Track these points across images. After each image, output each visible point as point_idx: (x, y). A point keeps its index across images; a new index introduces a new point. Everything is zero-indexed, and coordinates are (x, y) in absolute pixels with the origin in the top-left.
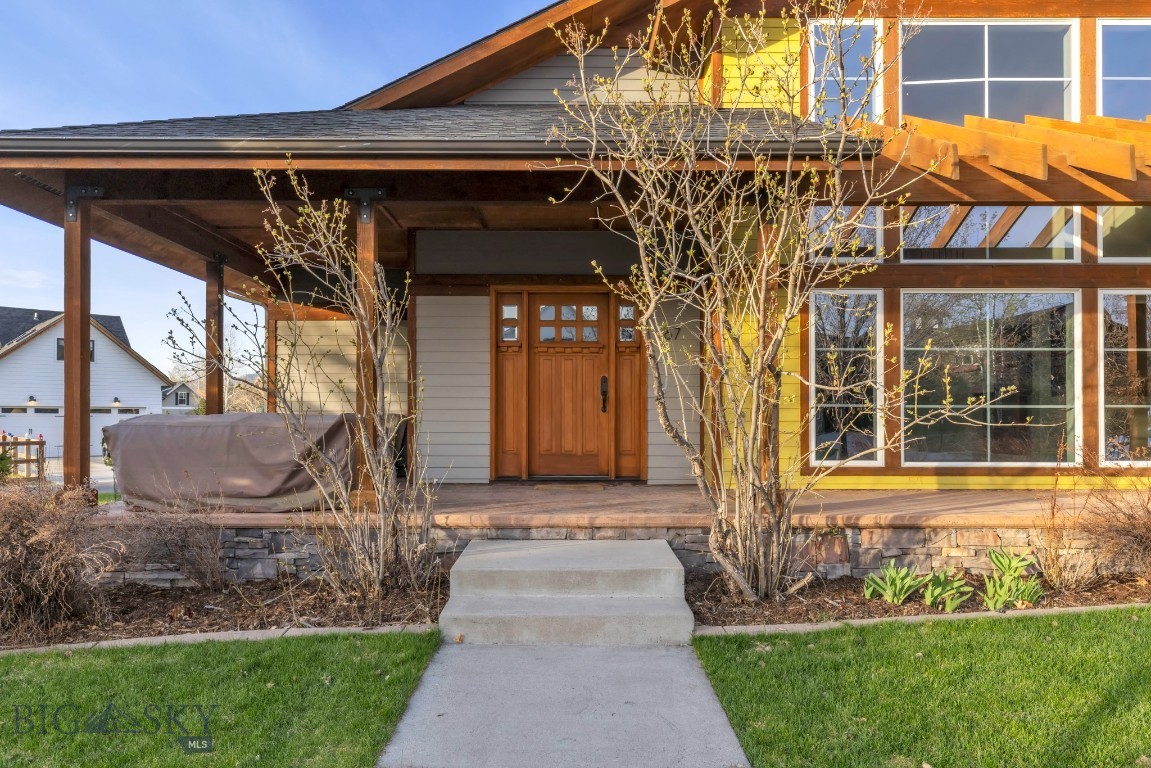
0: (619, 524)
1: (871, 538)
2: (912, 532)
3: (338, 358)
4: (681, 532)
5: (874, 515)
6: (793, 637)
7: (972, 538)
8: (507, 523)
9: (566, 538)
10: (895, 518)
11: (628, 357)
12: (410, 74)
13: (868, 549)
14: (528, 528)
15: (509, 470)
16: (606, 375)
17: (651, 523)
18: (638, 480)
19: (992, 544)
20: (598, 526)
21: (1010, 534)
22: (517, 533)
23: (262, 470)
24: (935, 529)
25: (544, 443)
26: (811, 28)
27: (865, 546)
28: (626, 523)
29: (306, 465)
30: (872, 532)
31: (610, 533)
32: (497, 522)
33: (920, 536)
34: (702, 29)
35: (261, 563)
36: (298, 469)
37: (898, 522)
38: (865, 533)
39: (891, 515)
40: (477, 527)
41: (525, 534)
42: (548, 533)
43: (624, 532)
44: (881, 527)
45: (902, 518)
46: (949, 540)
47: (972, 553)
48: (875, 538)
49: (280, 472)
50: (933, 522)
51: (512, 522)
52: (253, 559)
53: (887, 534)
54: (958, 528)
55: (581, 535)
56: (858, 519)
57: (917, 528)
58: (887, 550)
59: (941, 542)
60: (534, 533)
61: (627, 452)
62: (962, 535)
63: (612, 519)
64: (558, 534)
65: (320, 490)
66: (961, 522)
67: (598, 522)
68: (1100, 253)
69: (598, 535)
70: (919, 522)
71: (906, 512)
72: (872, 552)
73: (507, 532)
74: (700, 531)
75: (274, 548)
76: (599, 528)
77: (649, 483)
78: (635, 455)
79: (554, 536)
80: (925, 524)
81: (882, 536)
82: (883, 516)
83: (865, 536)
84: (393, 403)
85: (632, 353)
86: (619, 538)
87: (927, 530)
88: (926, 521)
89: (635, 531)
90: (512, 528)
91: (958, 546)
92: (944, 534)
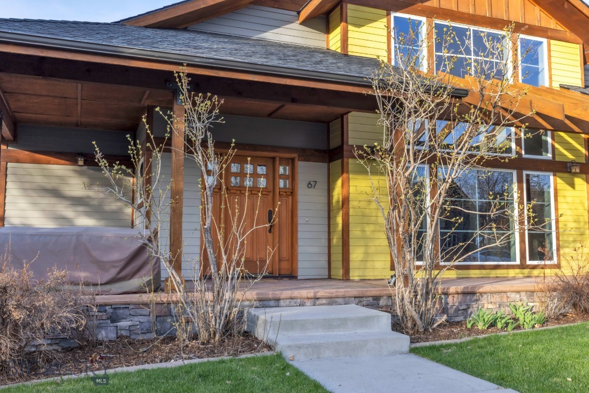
0: (330, 295)
1: (453, 300)
2: (471, 295)
4: (361, 299)
5: (455, 287)
6: (456, 345)
7: (497, 298)
8: (267, 296)
9: (300, 305)
10: (464, 288)
11: (285, 198)
12: (165, 7)
13: (452, 306)
14: (278, 300)
16: (272, 209)
17: (347, 294)
18: (292, 276)
19: (506, 301)
20: (318, 297)
21: (513, 295)
22: (272, 303)
23: (102, 266)
24: (481, 294)
26: (392, 17)
27: (451, 304)
28: (334, 295)
30: (453, 297)
31: (324, 301)
32: (261, 296)
33: (475, 298)
35: (105, 330)
37: (466, 290)
38: (450, 297)
39: (462, 287)
40: (248, 300)
41: (276, 304)
42: (290, 302)
43: (332, 301)
44: (458, 294)
45: (467, 288)
46: (488, 300)
47: (498, 306)
48: (455, 299)
49: (115, 267)
50: (481, 290)
51: (270, 296)
52: (99, 327)
53: (460, 297)
54: (492, 293)
55: (308, 303)
56: (448, 289)
57: (473, 293)
58: (461, 306)
59: (484, 300)
60: (282, 303)
61: (284, 259)
62: (493, 297)
63: (326, 293)
64: (295, 303)
66: (493, 290)
67: (319, 295)
68: (523, 152)
69: (317, 303)
70: (475, 290)
71: (469, 284)
72: (454, 307)
73: (266, 303)
74: (371, 299)
75: (114, 319)
76: (318, 299)
77: (299, 278)
78: (288, 260)
79: (293, 304)
80: (478, 291)
81: (458, 299)
82: (459, 287)
83: (450, 299)
85: (287, 196)
86: (329, 304)
87: (478, 295)
88: (478, 289)
89: (337, 300)
90: (270, 300)
91: (491, 303)
92: (485, 296)
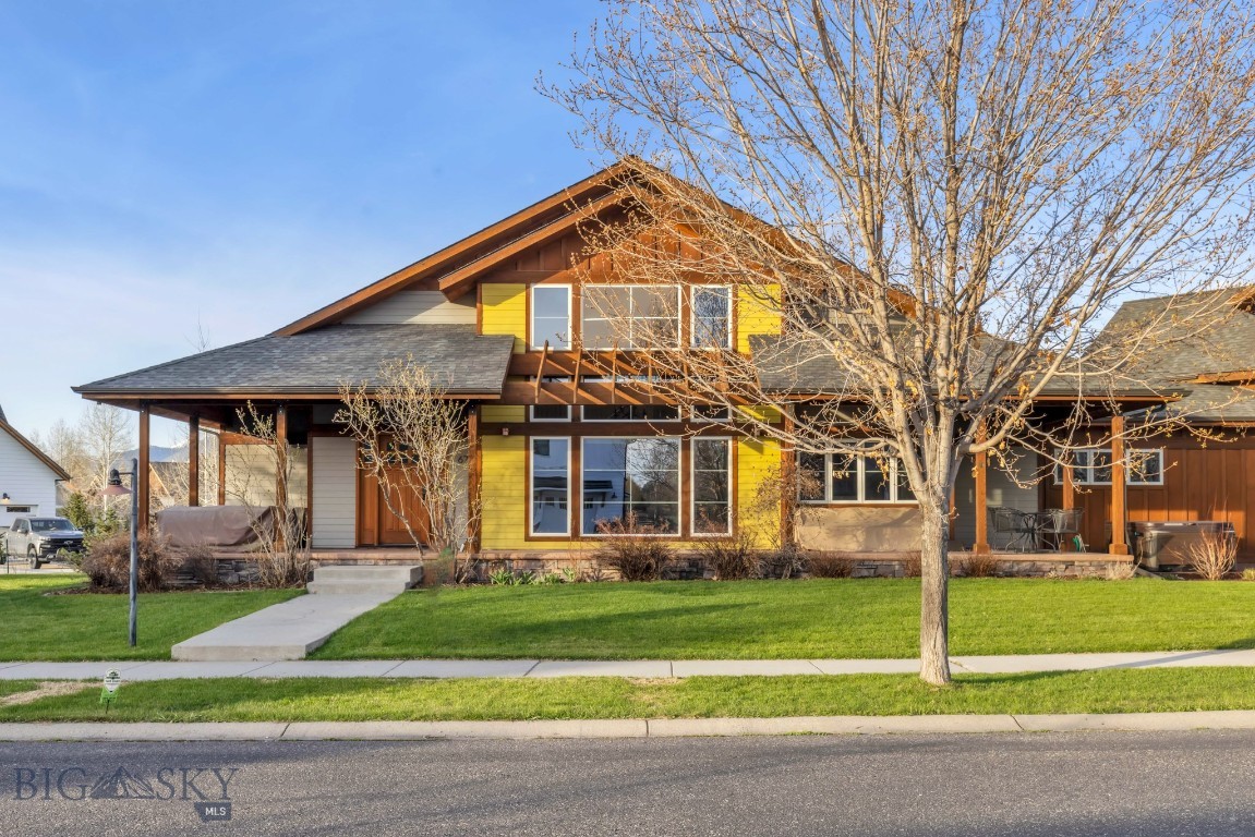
3: (263, 471)
7: (565, 565)
15: (367, 541)
22: (351, 562)
23: (232, 532)
25: (388, 524)
26: (532, 290)
28: (401, 557)
29: (254, 528)
31: (395, 562)
32: (344, 558)
33: (540, 564)
34: (468, 293)
35: (231, 576)
36: (250, 530)
37: (528, 557)
38: (514, 562)
41: (355, 563)
42: (366, 562)
46: (554, 566)
50: (545, 557)
51: (348, 557)
52: (226, 574)
53: (525, 562)
55: (381, 563)
58: (525, 570)
59: (550, 566)
60: (359, 562)
62: (561, 563)
64: (370, 562)
65: (261, 542)
68: (692, 416)
69: (389, 563)
70: (540, 557)
73: (345, 561)
75: (237, 569)
79: (368, 564)
81: (522, 564)
83: (513, 564)
84: (296, 500)
86: (400, 565)
87: (544, 561)
89: (406, 561)
90: (348, 560)
91: (558, 568)
92: (551, 562)
